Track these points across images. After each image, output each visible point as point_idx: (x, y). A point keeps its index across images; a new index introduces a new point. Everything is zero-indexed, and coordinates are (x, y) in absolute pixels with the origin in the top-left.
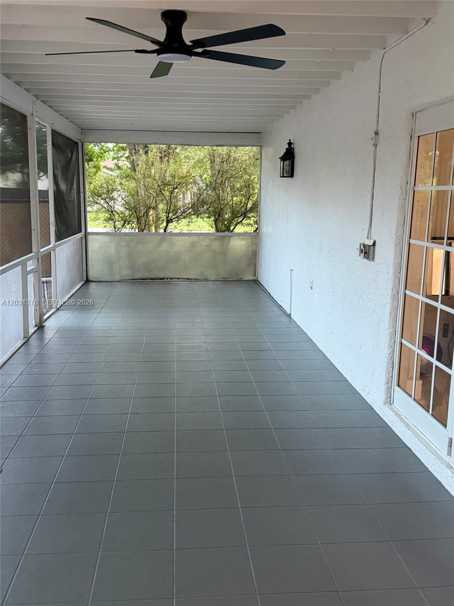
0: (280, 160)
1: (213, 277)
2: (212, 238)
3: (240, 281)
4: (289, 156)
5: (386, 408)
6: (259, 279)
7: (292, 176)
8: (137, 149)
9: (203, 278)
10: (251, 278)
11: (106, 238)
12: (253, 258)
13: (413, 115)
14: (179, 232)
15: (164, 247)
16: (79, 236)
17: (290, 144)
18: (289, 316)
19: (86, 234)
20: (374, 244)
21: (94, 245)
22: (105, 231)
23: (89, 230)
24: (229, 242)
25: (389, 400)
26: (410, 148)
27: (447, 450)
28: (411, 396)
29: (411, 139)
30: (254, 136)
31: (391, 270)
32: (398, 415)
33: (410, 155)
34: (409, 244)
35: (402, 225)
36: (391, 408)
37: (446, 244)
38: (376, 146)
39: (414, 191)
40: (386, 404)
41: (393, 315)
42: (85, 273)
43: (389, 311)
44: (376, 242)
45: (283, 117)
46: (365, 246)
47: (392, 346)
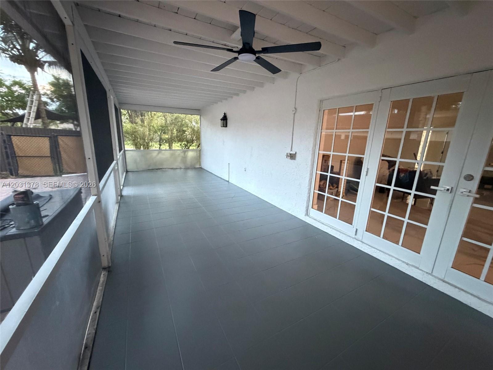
0: (220, 120)
1: (183, 167)
2: (181, 151)
3: (195, 168)
4: (225, 119)
5: (307, 217)
6: (202, 167)
7: (226, 126)
8: (138, 115)
9: (179, 168)
10: (198, 167)
12: (199, 158)
13: (321, 101)
14: (165, 149)
15: (160, 155)
16: (122, 152)
17: (225, 114)
18: (228, 181)
19: (125, 151)
20: (296, 153)
21: (128, 155)
22: (131, 149)
23: (126, 149)
25: (307, 214)
26: (319, 115)
27: (354, 233)
28: (322, 212)
29: (320, 110)
30: (197, 111)
31: (309, 163)
32: (315, 220)
33: (319, 118)
34: (319, 153)
35: (315, 145)
36: (310, 217)
37: (349, 153)
38: (294, 114)
39: (321, 132)
40: (305, 215)
41: (310, 181)
42: (125, 168)
43: (308, 180)
44: (297, 153)
45: (217, 103)
46: (290, 154)
47: (309, 193)
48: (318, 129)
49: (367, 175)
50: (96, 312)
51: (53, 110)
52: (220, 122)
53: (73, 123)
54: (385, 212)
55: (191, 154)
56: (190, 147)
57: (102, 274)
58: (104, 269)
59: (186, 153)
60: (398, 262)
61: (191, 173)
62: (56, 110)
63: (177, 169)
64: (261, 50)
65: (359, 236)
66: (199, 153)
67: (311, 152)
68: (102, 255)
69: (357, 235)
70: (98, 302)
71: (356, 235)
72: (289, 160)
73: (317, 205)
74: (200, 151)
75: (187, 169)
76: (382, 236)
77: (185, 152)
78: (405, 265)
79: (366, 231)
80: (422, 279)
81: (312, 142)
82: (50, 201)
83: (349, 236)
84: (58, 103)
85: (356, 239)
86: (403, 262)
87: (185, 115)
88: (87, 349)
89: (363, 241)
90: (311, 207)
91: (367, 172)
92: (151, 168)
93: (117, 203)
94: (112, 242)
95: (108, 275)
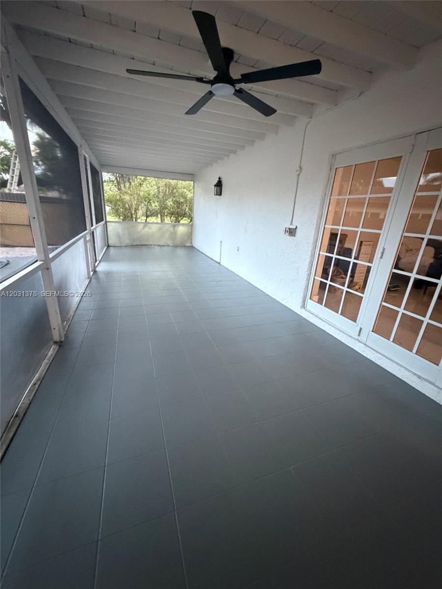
0: (214, 186)
1: (171, 245)
2: (171, 225)
3: (185, 246)
4: (219, 184)
5: (303, 310)
6: (194, 245)
7: (220, 194)
9: (167, 245)
10: (189, 245)
11: (117, 224)
12: (190, 235)
13: (333, 156)
14: (152, 222)
15: (146, 229)
16: (103, 223)
17: (219, 178)
18: (219, 263)
19: (106, 222)
20: (296, 227)
21: (110, 227)
22: (115, 220)
23: (108, 220)
24: (178, 228)
25: (303, 306)
26: (330, 175)
27: (358, 333)
28: (322, 304)
29: (331, 169)
30: (191, 176)
31: (311, 241)
32: (312, 314)
33: (329, 178)
34: (324, 228)
35: (320, 218)
36: (306, 310)
37: (362, 228)
38: (299, 175)
39: (330, 199)
40: (301, 308)
41: (310, 264)
42: (107, 242)
43: (308, 263)
44: (298, 227)
45: (212, 165)
46: (290, 229)
47: (308, 280)
48: (327, 194)
49: (381, 258)
50: (35, 384)
51: (39, 175)
52: (213, 189)
53: (58, 190)
54: (400, 307)
55: (181, 229)
56: (181, 221)
57: (53, 348)
58: (56, 343)
59: (176, 228)
60: (407, 373)
61: (180, 252)
62: (41, 175)
63: (164, 246)
64: (240, 77)
65: (363, 338)
66: (190, 228)
67: (315, 226)
68: (52, 328)
69: (361, 335)
70: (40, 374)
71: (359, 335)
72: (287, 237)
73: (318, 296)
74: (192, 226)
75: (176, 246)
76: (392, 339)
77: (174, 226)
78: (415, 378)
79: (373, 331)
80: (436, 398)
81: (317, 213)
82: (6, 267)
83: (351, 337)
84: (43, 167)
85: (358, 341)
86: (415, 374)
87: (176, 181)
88: (17, 418)
89: (367, 344)
90: (309, 298)
91: (382, 253)
92: (134, 244)
93: (88, 278)
94: (72, 317)
95: (58, 349)
